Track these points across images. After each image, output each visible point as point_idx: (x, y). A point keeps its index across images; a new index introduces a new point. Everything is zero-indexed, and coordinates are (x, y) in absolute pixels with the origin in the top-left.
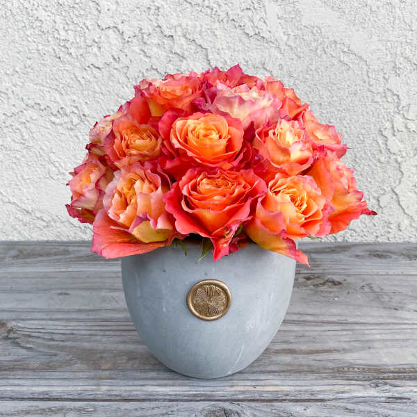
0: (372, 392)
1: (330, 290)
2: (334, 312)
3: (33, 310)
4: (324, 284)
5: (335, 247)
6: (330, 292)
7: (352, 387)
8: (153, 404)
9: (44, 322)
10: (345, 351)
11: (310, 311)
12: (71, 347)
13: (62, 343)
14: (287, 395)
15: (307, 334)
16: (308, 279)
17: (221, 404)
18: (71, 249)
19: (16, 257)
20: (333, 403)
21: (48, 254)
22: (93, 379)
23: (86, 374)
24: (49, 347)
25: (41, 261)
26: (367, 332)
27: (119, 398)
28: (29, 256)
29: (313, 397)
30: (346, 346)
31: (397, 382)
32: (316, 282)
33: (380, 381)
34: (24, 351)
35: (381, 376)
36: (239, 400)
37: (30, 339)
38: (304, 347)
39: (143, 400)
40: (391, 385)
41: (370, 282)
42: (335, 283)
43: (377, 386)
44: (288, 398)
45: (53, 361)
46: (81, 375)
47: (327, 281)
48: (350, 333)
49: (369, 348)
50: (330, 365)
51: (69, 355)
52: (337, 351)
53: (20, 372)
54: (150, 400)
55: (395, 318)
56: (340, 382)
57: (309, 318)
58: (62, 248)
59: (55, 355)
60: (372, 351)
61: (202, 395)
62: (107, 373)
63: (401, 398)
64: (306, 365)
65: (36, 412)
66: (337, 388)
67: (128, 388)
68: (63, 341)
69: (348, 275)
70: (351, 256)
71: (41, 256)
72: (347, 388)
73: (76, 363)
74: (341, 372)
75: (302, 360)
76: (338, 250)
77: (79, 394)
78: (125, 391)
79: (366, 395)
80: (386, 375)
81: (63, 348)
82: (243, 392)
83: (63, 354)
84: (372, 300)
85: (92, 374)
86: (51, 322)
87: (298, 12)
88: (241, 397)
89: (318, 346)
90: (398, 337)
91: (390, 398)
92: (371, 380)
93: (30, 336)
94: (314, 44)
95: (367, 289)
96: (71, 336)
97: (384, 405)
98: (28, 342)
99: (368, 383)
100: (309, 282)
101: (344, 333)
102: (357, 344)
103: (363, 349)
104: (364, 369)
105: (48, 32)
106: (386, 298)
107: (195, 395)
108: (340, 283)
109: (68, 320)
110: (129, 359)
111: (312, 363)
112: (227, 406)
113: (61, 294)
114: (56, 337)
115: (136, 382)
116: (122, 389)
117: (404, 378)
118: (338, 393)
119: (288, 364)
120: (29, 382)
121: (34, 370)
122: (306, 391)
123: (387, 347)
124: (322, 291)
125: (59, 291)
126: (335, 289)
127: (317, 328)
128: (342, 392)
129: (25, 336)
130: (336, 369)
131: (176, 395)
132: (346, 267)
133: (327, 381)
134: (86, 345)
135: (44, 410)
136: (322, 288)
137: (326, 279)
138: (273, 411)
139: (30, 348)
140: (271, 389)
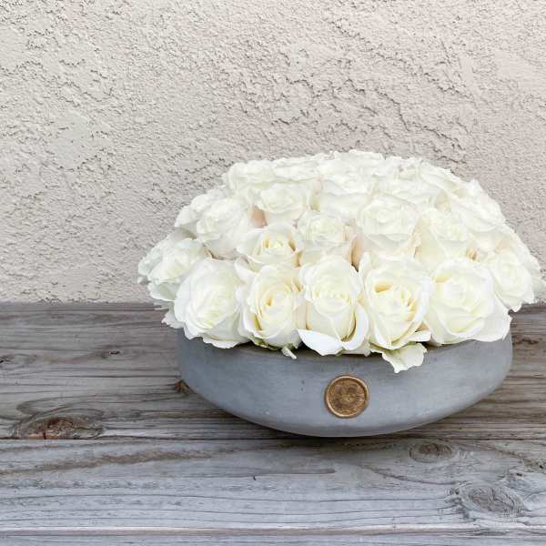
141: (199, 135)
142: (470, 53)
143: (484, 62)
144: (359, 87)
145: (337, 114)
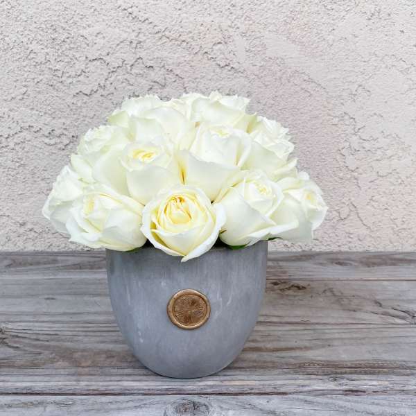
0: (331, 386)
1: (295, 294)
2: (299, 313)
3: (23, 314)
4: (289, 289)
5: (302, 256)
6: (295, 296)
7: (312, 382)
8: (128, 398)
9: (31, 324)
10: (307, 348)
11: (276, 313)
12: (54, 347)
13: (47, 343)
14: (252, 389)
15: (272, 333)
16: (275, 284)
17: (190, 397)
18: (59, 258)
19: (9, 266)
20: (294, 396)
21: (38, 263)
22: (73, 375)
23: (67, 371)
24: (35, 346)
25: (31, 270)
26: (327, 331)
27: (97, 392)
28: (20, 264)
29: (276, 391)
30: (307, 344)
31: (354, 377)
32: (282, 287)
33: (338, 376)
34: (11, 350)
35: (339, 371)
36: (207, 394)
37: (17, 339)
38: (269, 346)
39: (119, 394)
40: (348, 379)
41: (331, 287)
42: (299, 288)
43: (335, 380)
44: (253, 391)
45: (37, 359)
46: (62, 372)
47: (292, 286)
48: (312, 332)
49: (329, 345)
50: (293, 361)
51: (52, 353)
52: (300, 349)
53: (7, 369)
54: (125, 394)
55: (354, 319)
56: (301, 377)
57: (275, 320)
58: (51, 258)
59: (40, 354)
60: (331, 348)
61: (173, 390)
62: (87, 370)
63: (357, 391)
64: (271, 362)
65: (18, 406)
66: (298, 382)
67: (106, 383)
68: (47, 341)
69: (312, 281)
70: (315, 264)
71: (31, 264)
72: (307, 382)
73: (58, 361)
74: (302, 368)
75: (267, 356)
76: (304, 258)
77: (60, 389)
78: (103, 386)
79: (324, 388)
80: (343, 370)
81: (47, 348)
82: (212, 386)
83: (47, 352)
84: (333, 303)
85: (73, 370)
86: (36, 324)
87: (264, 46)
88: (209, 391)
89: (282, 344)
90: (355, 336)
91: (346, 391)
92: (329, 374)
93: (17, 337)
94: (279, 74)
95: (328, 294)
96: (55, 336)
97: (340, 397)
98: (15, 342)
99: (326, 377)
100: (276, 287)
101: (306, 332)
102: (318, 342)
103: (323, 346)
104: (323, 365)
105: (41, 63)
106: (345, 301)
107: (167, 390)
108: (304, 288)
109: (54, 322)
110: (108, 357)
111: (276, 360)
112: (196, 399)
113: (48, 299)
114: (41, 337)
115: (113, 378)
116: (99, 384)
117: (360, 373)
118: (299, 386)
119: (255, 361)
120: (14, 378)
121: (20, 367)
122: (270, 385)
123: (345, 344)
124: (287, 295)
125: (46, 297)
126: (300, 293)
127: (280, 328)
128: (303, 386)
129: (13, 336)
130: (298, 365)
131: (149, 390)
132: (310, 274)
133: (289, 376)
134: (69, 344)
135: (25, 404)
136: (288, 292)
137: (292, 284)
138: (239, 404)
139: (17, 347)
140: (237, 383)
141: (13, 105)
142: (243, 34)
143: (257, 42)
144: (148, 65)
145: (130, 87)
